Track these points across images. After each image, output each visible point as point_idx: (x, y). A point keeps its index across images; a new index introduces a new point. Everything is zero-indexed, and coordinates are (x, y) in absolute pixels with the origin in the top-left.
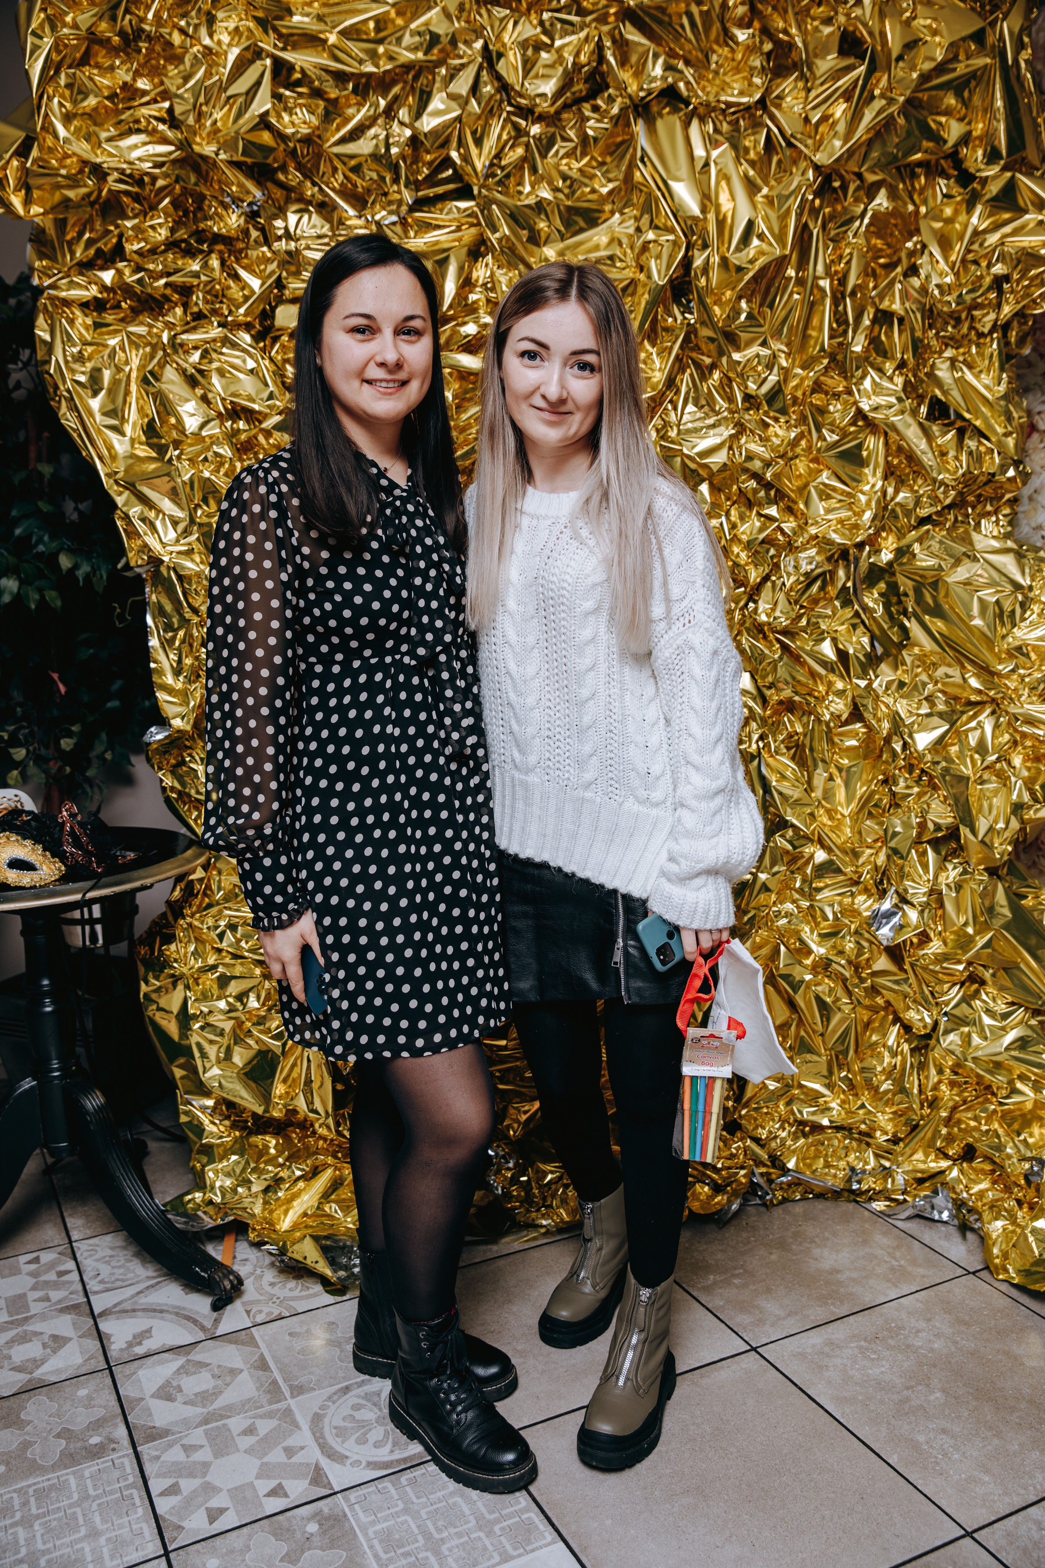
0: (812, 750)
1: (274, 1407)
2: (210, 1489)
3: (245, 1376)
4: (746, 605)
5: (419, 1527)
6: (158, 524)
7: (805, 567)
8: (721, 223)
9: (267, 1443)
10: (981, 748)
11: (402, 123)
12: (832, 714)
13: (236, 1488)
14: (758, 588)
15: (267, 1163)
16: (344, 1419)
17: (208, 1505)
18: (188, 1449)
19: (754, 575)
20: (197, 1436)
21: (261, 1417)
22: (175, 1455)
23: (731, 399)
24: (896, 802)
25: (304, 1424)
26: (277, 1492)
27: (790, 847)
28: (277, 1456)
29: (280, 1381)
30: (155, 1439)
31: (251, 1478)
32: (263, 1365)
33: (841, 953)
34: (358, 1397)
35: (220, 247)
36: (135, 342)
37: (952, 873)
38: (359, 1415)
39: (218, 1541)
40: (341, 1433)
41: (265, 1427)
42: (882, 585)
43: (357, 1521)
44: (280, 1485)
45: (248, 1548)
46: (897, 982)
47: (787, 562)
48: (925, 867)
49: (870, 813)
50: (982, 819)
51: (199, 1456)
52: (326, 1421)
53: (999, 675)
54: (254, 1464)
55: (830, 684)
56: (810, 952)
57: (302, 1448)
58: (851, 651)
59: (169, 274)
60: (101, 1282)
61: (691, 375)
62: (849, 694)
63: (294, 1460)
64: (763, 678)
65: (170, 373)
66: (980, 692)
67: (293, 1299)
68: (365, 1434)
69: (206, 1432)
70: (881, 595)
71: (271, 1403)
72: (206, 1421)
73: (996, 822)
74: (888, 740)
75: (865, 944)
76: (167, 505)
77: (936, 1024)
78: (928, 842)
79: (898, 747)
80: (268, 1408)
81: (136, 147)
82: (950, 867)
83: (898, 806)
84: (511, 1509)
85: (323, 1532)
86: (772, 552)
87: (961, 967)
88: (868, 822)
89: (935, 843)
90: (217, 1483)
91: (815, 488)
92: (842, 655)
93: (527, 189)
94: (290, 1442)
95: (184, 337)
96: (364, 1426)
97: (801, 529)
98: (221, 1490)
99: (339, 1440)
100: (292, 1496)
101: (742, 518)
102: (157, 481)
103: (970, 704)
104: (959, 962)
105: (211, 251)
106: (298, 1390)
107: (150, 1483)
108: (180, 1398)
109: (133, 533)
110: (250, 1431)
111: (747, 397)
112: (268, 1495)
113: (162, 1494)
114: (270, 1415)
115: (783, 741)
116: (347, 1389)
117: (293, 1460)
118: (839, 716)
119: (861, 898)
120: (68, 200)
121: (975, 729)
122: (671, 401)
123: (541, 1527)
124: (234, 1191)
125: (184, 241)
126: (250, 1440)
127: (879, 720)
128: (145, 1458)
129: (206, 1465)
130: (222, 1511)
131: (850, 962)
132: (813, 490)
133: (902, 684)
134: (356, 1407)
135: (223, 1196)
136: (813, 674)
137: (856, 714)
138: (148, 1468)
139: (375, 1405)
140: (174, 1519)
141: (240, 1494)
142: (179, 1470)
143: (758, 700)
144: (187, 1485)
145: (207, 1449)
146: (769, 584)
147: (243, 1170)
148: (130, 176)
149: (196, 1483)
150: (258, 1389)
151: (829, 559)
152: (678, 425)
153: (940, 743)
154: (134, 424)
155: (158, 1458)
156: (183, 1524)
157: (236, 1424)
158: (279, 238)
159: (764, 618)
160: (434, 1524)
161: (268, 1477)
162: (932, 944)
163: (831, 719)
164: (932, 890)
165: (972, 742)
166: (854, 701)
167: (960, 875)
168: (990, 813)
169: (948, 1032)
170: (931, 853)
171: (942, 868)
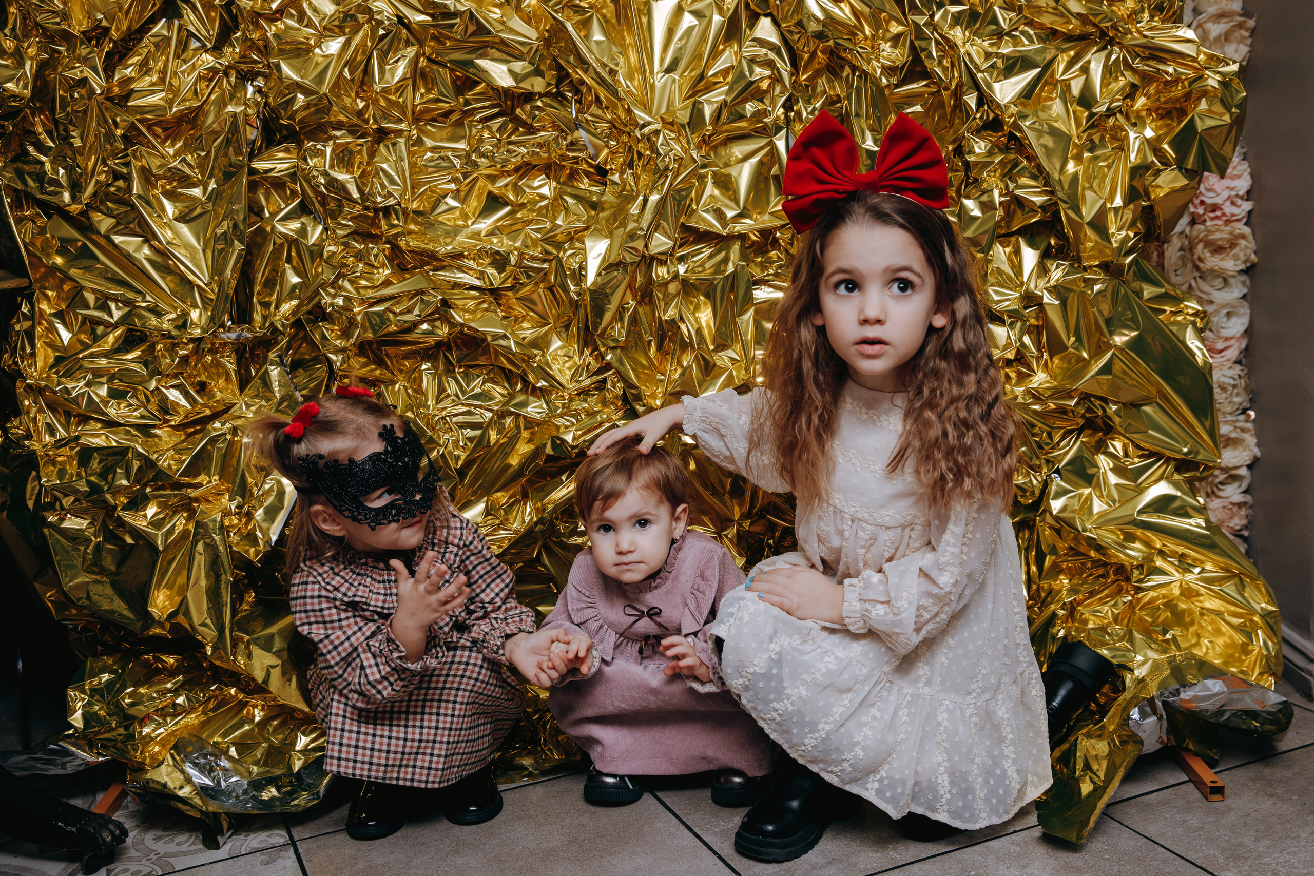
10: (1087, 97)
12: (884, 68)
37: (1056, 274)
48: (1018, 269)
67: (175, 856)
73: (1112, 197)
74: (958, 94)
78: (1021, 232)
79: (971, 100)
82: (1052, 265)
87: (1072, 402)
89: (1031, 234)
103: (1072, 39)
121: (1079, 74)
127: (947, 69)
136: (856, 15)
137: (917, 67)
143: (786, 55)
153: (1027, 94)
162: (1036, 379)
163: (882, 74)
164: (1029, 299)
165: (1076, 90)
166: (913, 47)
167: (1067, 274)
168: (1101, 187)
169: (1058, 496)
170: (1025, 249)
171: (1041, 268)
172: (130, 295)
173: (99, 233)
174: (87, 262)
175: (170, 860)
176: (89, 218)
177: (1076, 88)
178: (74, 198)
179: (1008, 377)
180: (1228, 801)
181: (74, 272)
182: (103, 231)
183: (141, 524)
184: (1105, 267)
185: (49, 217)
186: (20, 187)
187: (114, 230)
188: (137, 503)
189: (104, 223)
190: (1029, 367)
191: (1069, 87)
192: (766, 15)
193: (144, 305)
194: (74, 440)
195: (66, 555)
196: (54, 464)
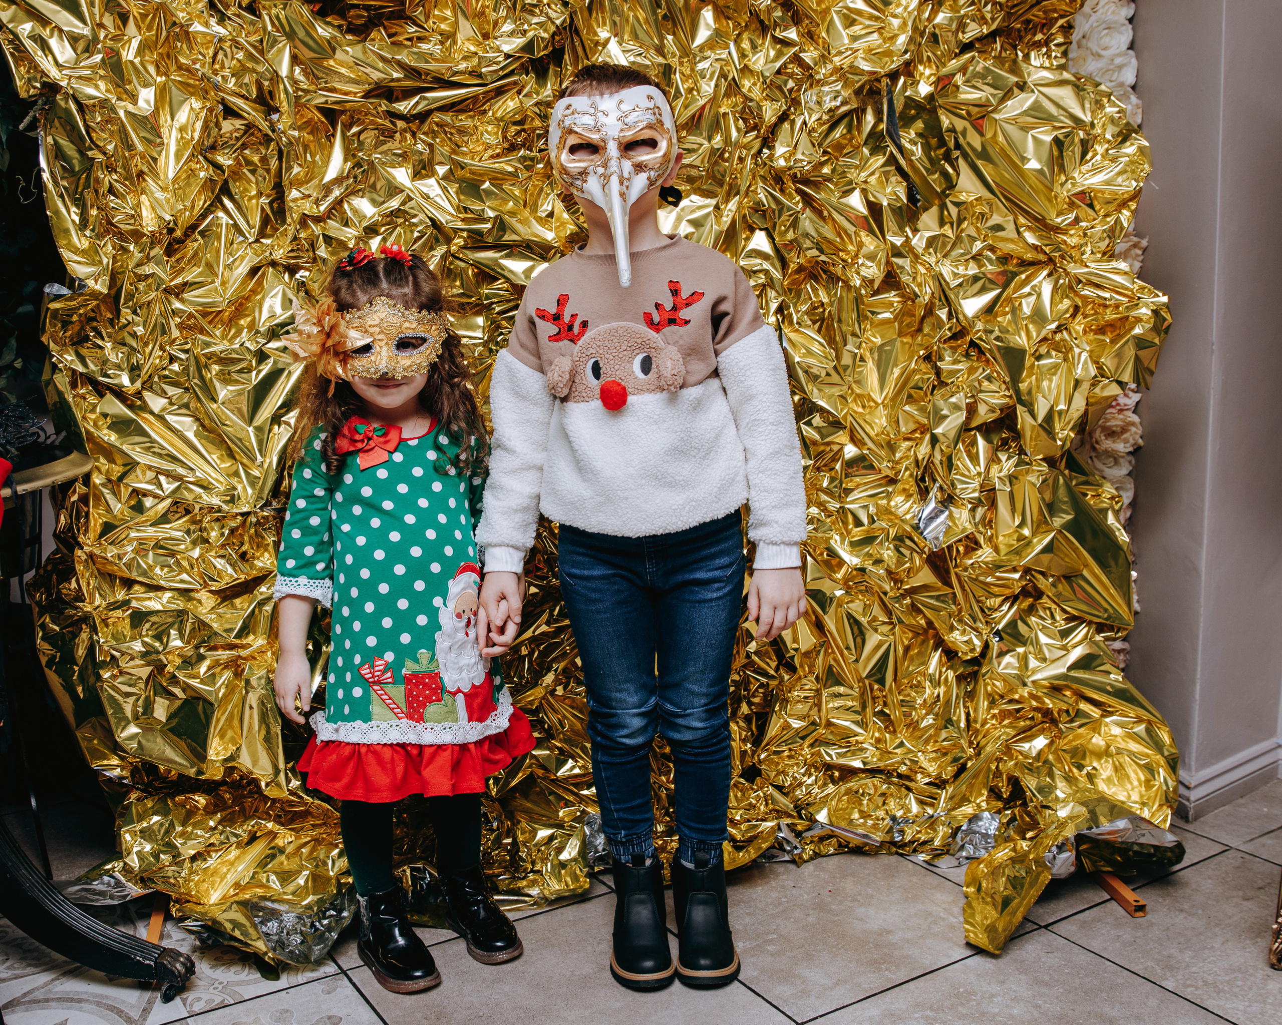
0: (840, 321)
4: (760, 152)
7: (829, 104)
10: (1038, 316)
12: (862, 280)
14: (774, 129)
19: (770, 112)
24: (940, 381)
27: (817, 437)
33: (878, 562)
37: (1006, 465)
42: (919, 125)
46: (940, 599)
47: (808, 97)
48: (974, 459)
49: (910, 396)
50: (1041, 398)
53: (1057, 229)
55: (860, 245)
56: (842, 562)
58: (885, 203)
62: (881, 256)
64: (783, 234)
66: (1035, 248)
70: (920, 135)
73: (1056, 402)
74: (930, 307)
75: (907, 552)
77: (986, 646)
79: (943, 314)
82: (1003, 457)
83: (943, 384)
86: (791, 84)
87: (1017, 576)
88: (907, 408)
89: (987, 430)
91: (838, 12)
92: (874, 209)
97: (824, 58)
101: (754, 47)
103: (1024, 264)
104: (1014, 570)
109: (22, 55)
115: (807, 313)
118: (872, 282)
119: (899, 499)
121: (1030, 294)
124: (157, 857)
127: (920, 285)
131: (889, 572)
132: (835, 17)
133: (945, 239)
136: (840, 231)
137: (891, 280)
143: (778, 265)
146: (786, 125)
147: (167, 834)
151: (856, 94)
153: (989, 310)
159: (782, 163)
162: (983, 552)
163: (861, 285)
164: (985, 486)
165: (1027, 309)
166: (888, 263)
167: (1016, 465)
168: (1047, 392)
169: (1000, 654)
170: (981, 442)
171: (993, 459)
172: (180, 470)
173: (151, 412)
174: (134, 437)
175: (236, 989)
176: (141, 398)
177: (1028, 305)
178: (132, 381)
180: (1149, 917)
181: (127, 447)
182: (156, 410)
183: (194, 681)
184: (1048, 459)
185: (101, 395)
186: (80, 369)
187: (167, 410)
188: (188, 663)
189: (157, 403)
191: (1019, 304)
192: (761, 229)
193: (192, 480)
194: (126, 603)
195: (119, 709)
196: (107, 626)
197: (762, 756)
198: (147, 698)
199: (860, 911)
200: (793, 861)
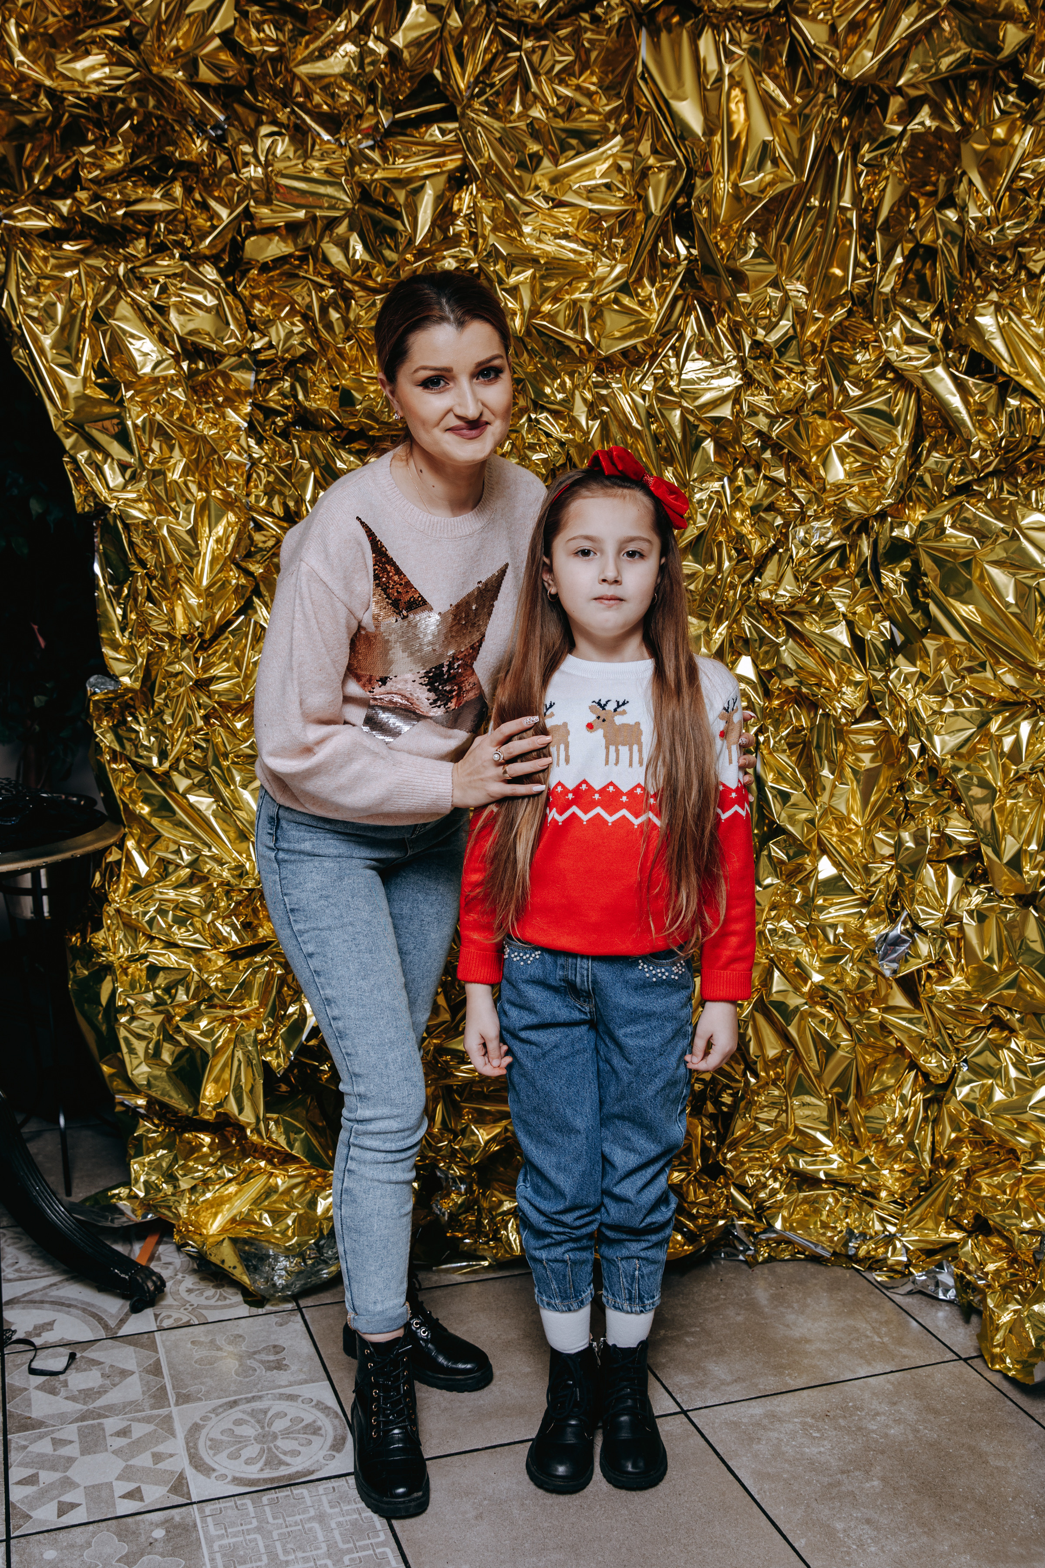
0: (818, 748)
1: (155, 1412)
2: (68, 1484)
3: (135, 1379)
4: (752, 580)
5: (266, 1547)
6: (106, 468)
7: (818, 539)
8: (734, 145)
9: (137, 1446)
10: (1014, 756)
11: (377, 38)
12: (844, 708)
13: (93, 1486)
14: (764, 561)
15: (196, 1160)
16: (222, 1433)
17: (62, 1499)
18: (57, 1443)
19: (758, 547)
20: (70, 1432)
21: (139, 1420)
22: (44, 1447)
23: (738, 345)
24: (909, 813)
25: (180, 1431)
26: (134, 1495)
27: (784, 857)
28: (144, 1460)
29: (169, 1387)
30: (27, 1429)
31: (111, 1478)
32: (156, 1370)
33: (840, 982)
34: (244, 1412)
35: (183, 174)
36: (92, 274)
37: (975, 899)
38: (239, 1430)
39: (61, 1535)
40: (216, 1446)
41: (139, 1430)
42: (907, 563)
43: (206, 1533)
44: (138, 1489)
45: (89, 1544)
46: (910, 1021)
47: (796, 533)
48: (944, 891)
49: (884, 824)
50: (1009, 838)
51: (66, 1451)
52: (204, 1432)
54: (119, 1464)
55: (843, 674)
56: (808, 978)
57: (171, 1456)
58: (868, 637)
59: (129, 204)
60: (16, 1271)
61: (697, 319)
62: (865, 687)
63: (161, 1466)
64: (766, 663)
65: (123, 308)
66: (1014, 689)
67: (206, 1307)
68: (240, 1449)
69: (80, 1429)
70: (903, 575)
71: (153, 1407)
72: (83, 1418)
73: (1028, 842)
74: (904, 740)
75: (871, 975)
76: (116, 449)
78: (949, 861)
79: (915, 749)
80: (149, 1412)
81: (93, 69)
82: (974, 892)
83: (911, 816)
84: (368, 1542)
85: (168, 1538)
86: (780, 520)
87: (983, 1009)
88: (880, 835)
89: (957, 863)
90: (76, 1479)
91: (838, 448)
92: (858, 642)
93: (517, 108)
94: (160, 1448)
95: (143, 270)
96: (241, 1441)
97: (818, 495)
98: (78, 1486)
99: (211, 1452)
100: (147, 1500)
101: (747, 482)
102: (107, 424)
103: (1005, 704)
104: (981, 1002)
105: (173, 179)
106: (184, 1398)
107: (11, 1471)
108: (63, 1393)
109: (81, 479)
110: (124, 1433)
111: (756, 344)
112: (124, 1497)
113: (19, 1483)
114: (148, 1420)
115: (785, 737)
116: (235, 1403)
117: (159, 1466)
118: (853, 711)
119: (871, 921)
120: (22, 125)
122: (673, 348)
123: (393, 1563)
124: (159, 1187)
125: (146, 167)
126: (121, 1442)
127: (895, 719)
128: (12, 1446)
129: (71, 1460)
130: (73, 1506)
132: (833, 451)
133: (923, 678)
134: (239, 1422)
135: (147, 1193)
137: (871, 710)
138: (13, 1456)
139: (259, 1422)
140: (24, 1508)
141: (95, 1492)
142: (44, 1462)
143: (760, 691)
144: (46, 1477)
145: (76, 1445)
146: (776, 557)
147: (170, 1166)
148: (86, 100)
149: (56, 1476)
150: (144, 1393)
151: (846, 531)
152: (680, 374)
153: (964, 748)
154: (87, 362)
155: (25, 1447)
156: (32, 1514)
157: (112, 1424)
158: (247, 164)
159: (766, 595)
160: (283, 1546)
161: (129, 1480)
162: (954, 981)
163: (842, 713)
164: (951, 917)
165: (1007, 745)
166: (869, 695)
167: (984, 902)
168: (1021, 832)
169: (964, 1083)
170: (951, 877)
171: (963, 893)
172: (199, 845)
173: (177, 791)
174: (164, 813)
175: (204, 1312)
176: (170, 777)
177: (1008, 742)
178: (160, 763)
179: (929, 976)
181: (155, 821)
182: (181, 790)
183: (194, 1033)
184: (1019, 898)
185: (138, 772)
186: (118, 749)
187: (189, 790)
188: (191, 1016)
189: (182, 783)
190: (947, 970)
191: (1001, 741)
192: (747, 655)
193: (209, 854)
194: (144, 957)
195: (132, 1051)
196: (127, 975)
197: (729, 1155)
198: (158, 1043)
199: (791, 1317)
200: (746, 1262)
